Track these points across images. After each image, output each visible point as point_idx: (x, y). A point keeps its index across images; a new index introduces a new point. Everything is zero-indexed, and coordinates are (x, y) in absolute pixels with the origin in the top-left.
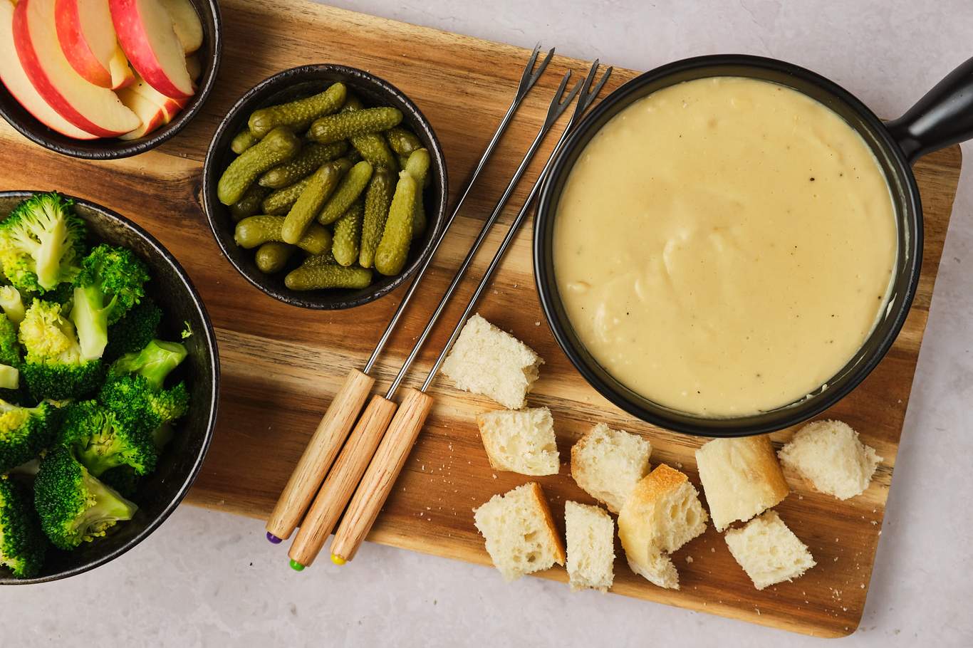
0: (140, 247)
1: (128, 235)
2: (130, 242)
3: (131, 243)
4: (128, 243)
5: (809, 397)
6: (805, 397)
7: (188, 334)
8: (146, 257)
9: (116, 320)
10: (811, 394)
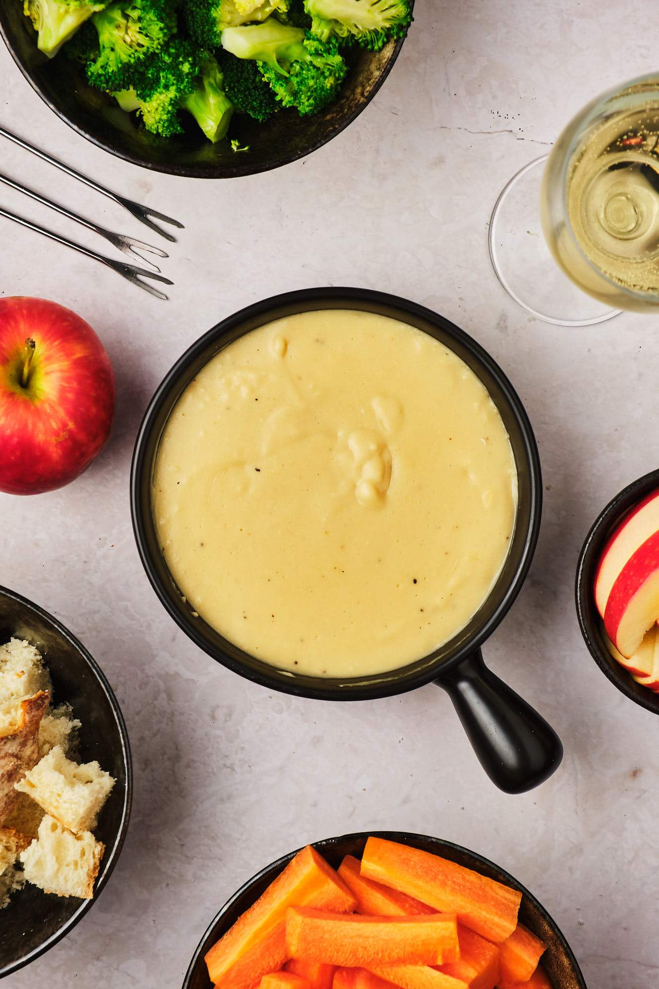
0: (336, 111)
1: (352, 100)
2: (345, 100)
3: (343, 102)
4: (343, 98)
5: (184, 599)
6: (183, 596)
7: (234, 148)
8: (326, 115)
9: (262, 71)
10: (187, 600)
